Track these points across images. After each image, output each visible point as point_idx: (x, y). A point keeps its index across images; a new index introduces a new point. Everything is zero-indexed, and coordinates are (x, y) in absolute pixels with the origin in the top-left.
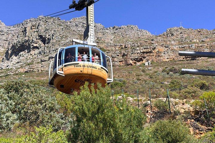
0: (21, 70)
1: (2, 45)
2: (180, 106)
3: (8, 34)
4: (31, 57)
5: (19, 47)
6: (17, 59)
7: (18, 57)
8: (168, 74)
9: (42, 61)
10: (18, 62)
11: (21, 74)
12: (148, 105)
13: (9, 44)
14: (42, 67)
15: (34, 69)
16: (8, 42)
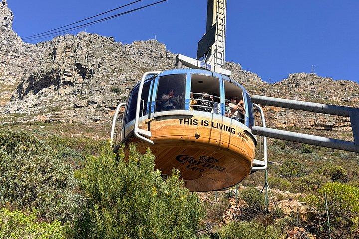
0: (40, 118)
1: (14, 73)
2: (286, 202)
3: (26, 56)
4: (59, 98)
5: (41, 80)
6: (35, 99)
7: (38, 96)
8: (282, 149)
9: (76, 106)
10: (36, 105)
11: (39, 124)
12: (234, 195)
13: (25, 73)
14: (74, 116)
15: (61, 118)
16: (24, 69)
